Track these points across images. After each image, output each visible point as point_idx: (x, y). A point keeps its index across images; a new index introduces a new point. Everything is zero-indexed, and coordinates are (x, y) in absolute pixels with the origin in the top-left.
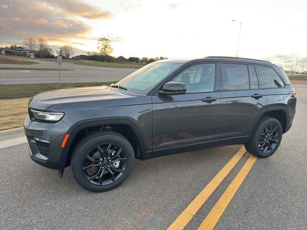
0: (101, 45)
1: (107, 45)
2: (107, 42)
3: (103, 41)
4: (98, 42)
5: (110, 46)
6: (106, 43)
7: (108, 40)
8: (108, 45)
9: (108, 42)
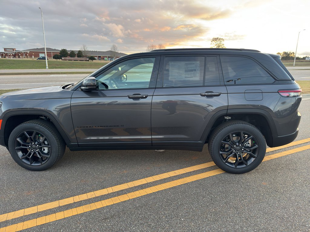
0: (214, 45)
1: (220, 44)
2: (220, 41)
3: (216, 41)
4: (211, 43)
5: (223, 45)
6: (219, 43)
7: (222, 39)
8: (222, 44)
9: (222, 41)
